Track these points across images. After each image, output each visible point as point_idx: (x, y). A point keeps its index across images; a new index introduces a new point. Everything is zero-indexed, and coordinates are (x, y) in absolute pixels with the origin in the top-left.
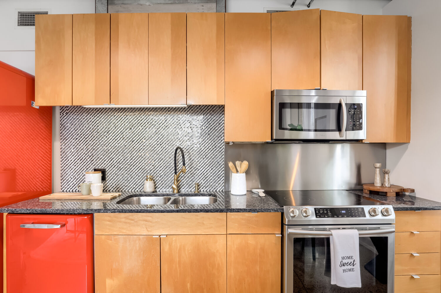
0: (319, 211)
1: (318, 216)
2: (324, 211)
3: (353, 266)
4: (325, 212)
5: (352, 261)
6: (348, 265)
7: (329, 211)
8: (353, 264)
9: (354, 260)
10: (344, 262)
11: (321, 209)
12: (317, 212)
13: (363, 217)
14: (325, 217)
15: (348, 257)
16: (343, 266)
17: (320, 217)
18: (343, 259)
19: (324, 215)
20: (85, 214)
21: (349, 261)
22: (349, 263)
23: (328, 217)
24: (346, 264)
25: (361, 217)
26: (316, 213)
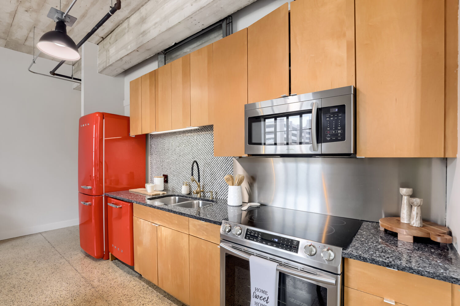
0: (251, 233)
1: (247, 238)
2: (255, 233)
3: (267, 303)
4: (256, 235)
5: (266, 297)
6: (261, 299)
7: (260, 235)
8: (267, 300)
9: (268, 297)
10: (257, 295)
11: (253, 231)
12: (249, 233)
13: (295, 252)
14: (253, 240)
15: (262, 290)
16: (255, 298)
17: (249, 239)
18: (256, 290)
19: (254, 239)
20: (129, 202)
21: (264, 296)
22: (263, 298)
23: (256, 241)
24: (259, 298)
25: (293, 251)
26: (246, 234)
